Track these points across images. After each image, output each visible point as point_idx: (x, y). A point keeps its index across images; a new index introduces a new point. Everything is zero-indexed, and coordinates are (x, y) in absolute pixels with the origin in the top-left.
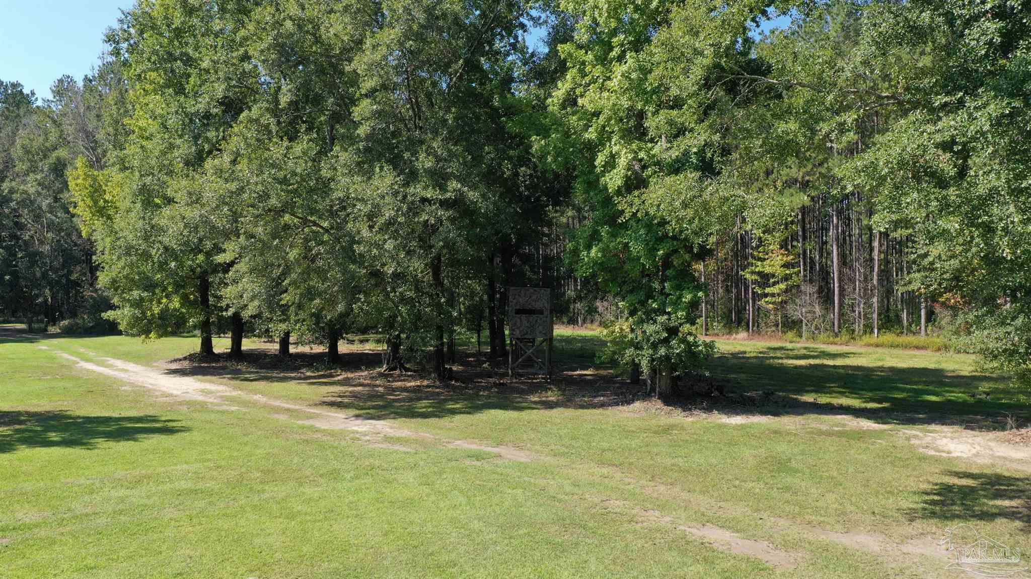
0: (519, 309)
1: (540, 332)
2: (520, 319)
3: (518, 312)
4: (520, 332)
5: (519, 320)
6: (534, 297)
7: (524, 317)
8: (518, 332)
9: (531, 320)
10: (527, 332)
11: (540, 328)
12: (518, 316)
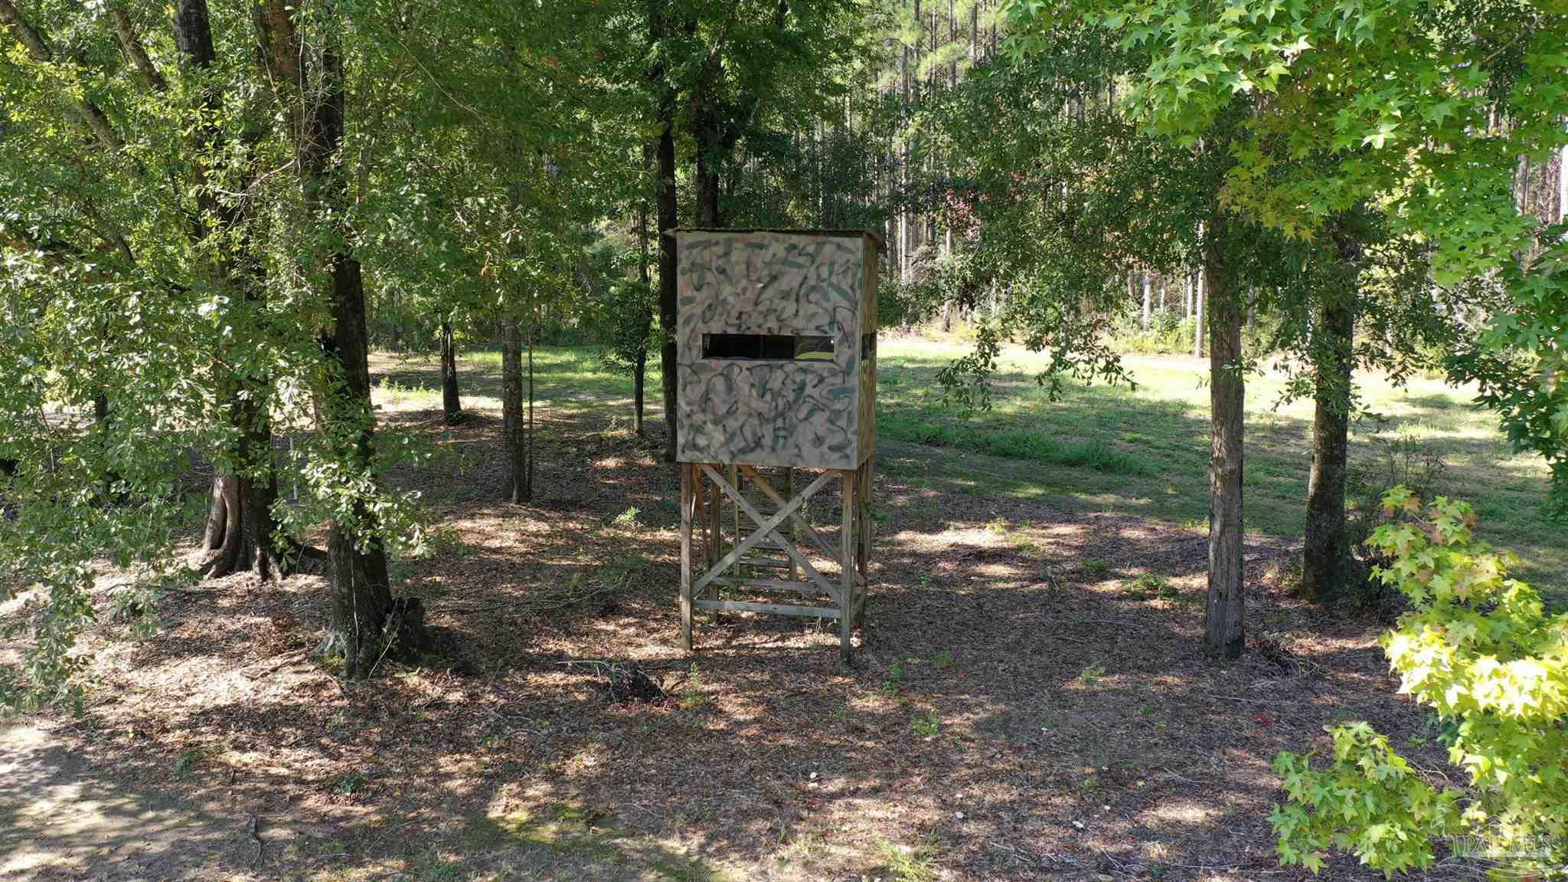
0: (725, 336)
1: (818, 441)
2: (728, 379)
3: (720, 346)
4: (730, 438)
5: (720, 384)
6: (790, 280)
7: (742, 370)
8: (719, 437)
9: (775, 383)
10: (758, 444)
11: (819, 418)
12: (720, 363)
